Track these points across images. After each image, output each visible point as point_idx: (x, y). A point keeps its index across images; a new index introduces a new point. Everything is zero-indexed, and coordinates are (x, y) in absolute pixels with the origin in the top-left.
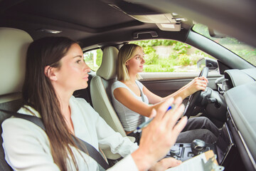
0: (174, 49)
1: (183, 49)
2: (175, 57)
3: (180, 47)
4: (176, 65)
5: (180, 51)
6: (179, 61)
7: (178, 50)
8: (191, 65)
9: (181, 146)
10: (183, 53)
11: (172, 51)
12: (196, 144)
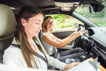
0: (58, 20)
1: (62, 21)
2: (58, 24)
3: (60, 20)
4: (59, 28)
5: (60, 21)
6: (60, 26)
7: (59, 21)
8: (65, 28)
9: (75, 59)
10: (62, 22)
11: (57, 22)
12: (82, 57)
